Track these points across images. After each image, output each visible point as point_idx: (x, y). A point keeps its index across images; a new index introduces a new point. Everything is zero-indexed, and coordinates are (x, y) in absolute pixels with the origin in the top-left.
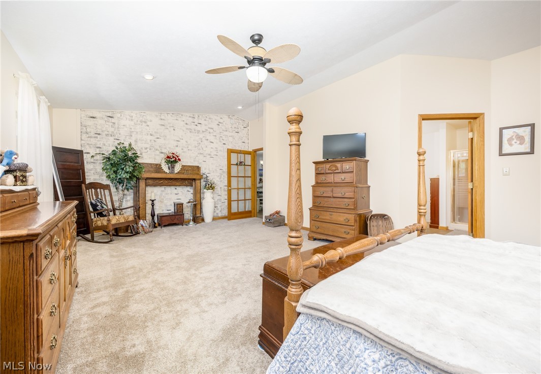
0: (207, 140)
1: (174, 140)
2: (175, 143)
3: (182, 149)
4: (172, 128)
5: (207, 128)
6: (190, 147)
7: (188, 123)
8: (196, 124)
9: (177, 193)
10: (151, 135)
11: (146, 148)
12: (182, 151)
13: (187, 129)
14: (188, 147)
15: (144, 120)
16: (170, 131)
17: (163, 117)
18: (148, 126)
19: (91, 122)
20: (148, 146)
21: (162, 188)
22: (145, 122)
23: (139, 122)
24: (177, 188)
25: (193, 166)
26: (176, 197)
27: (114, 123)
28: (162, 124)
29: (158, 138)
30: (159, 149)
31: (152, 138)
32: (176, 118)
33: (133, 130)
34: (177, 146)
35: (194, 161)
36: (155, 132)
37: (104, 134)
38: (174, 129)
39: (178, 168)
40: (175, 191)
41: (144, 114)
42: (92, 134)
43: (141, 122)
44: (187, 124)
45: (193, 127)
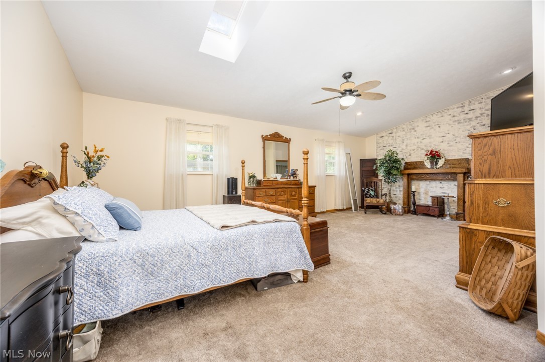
0: (484, 125)
1: (440, 137)
2: (441, 139)
3: (448, 143)
4: (438, 126)
5: (484, 112)
6: (458, 140)
7: (455, 114)
8: (466, 112)
9: (442, 187)
10: (418, 138)
11: (414, 150)
12: (448, 145)
13: (454, 121)
14: (455, 140)
15: (412, 128)
16: (435, 130)
17: (428, 119)
18: (415, 131)
19: (381, 140)
20: (415, 147)
21: (428, 182)
22: (413, 129)
23: (409, 131)
24: (443, 182)
25: (460, 159)
26: (442, 191)
27: (393, 137)
28: (428, 125)
29: (424, 139)
30: (425, 148)
31: (419, 140)
32: (441, 115)
33: (404, 138)
34: (442, 142)
35: (464, 153)
36: (421, 135)
37: (387, 146)
38: (439, 127)
39: (441, 162)
40: (441, 185)
41: (412, 123)
42: (382, 148)
43: (410, 130)
44: (454, 116)
45: (463, 116)
